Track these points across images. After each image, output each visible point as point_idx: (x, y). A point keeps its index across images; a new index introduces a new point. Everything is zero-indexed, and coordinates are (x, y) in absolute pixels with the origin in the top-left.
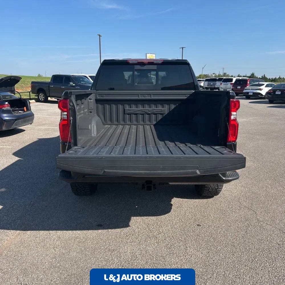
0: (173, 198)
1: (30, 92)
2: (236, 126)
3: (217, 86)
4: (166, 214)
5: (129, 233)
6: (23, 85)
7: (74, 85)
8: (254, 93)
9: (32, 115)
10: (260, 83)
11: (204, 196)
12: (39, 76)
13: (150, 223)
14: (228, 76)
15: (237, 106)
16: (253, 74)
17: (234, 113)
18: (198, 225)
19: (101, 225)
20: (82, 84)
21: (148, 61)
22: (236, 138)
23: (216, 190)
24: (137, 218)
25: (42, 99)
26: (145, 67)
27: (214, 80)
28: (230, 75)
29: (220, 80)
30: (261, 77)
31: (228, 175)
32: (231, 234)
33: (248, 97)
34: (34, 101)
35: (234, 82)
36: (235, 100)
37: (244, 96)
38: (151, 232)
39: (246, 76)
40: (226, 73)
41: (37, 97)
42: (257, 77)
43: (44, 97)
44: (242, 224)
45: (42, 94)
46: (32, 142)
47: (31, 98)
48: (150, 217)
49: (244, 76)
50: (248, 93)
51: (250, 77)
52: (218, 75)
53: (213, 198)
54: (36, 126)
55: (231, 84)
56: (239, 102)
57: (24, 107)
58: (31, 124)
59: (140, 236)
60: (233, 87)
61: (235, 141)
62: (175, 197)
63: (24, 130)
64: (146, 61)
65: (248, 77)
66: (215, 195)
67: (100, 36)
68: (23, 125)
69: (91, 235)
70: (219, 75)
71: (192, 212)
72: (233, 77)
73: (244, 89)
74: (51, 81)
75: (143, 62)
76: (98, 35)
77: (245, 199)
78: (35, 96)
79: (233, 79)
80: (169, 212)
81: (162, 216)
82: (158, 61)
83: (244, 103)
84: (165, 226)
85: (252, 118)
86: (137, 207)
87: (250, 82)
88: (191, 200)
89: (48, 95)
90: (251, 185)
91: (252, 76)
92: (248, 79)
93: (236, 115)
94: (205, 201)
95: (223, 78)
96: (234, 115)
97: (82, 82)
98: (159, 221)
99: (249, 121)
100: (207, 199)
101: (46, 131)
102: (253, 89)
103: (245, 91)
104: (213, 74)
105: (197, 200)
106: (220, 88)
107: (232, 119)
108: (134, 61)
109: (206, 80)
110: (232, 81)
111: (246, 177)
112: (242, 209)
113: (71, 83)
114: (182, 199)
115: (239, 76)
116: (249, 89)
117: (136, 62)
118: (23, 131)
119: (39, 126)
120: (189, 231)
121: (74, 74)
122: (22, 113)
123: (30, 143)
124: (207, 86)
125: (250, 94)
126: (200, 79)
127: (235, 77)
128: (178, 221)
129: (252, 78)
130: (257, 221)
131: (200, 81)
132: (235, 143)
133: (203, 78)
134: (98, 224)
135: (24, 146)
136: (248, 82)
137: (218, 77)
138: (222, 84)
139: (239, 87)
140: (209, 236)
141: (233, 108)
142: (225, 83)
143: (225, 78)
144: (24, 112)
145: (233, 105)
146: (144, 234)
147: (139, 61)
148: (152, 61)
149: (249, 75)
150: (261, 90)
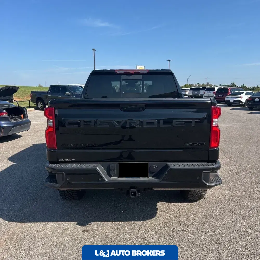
0: (158, 202)
1: (29, 101)
2: (217, 132)
3: (201, 94)
4: (152, 218)
5: (114, 239)
6: (24, 94)
7: (70, 94)
8: (234, 101)
9: (29, 122)
10: (240, 91)
11: (189, 200)
12: (40, 86)
13: (135, 228)
14: (211, 85)
15: (218, 113)
16: (233, 84)
17: (216, 120)
18: (183, 230)
19: (87, 230)
20: (77, 93)
21: (134, 71)
22: (218, 144)
23: (200, 194)
24: (123, 222)
25: (40, 107)
26: (132, 77)
27: (198, 89)
28: (213, 84)
29: (203, 89)
30: (241, 87)
31: (211, 180)
32: (215, 239)
33: (229, 104)
34: (33, 109)
35: (216, 90)
36: (216, 107)
37: (225, 103)
38: (136, 238)
39: (227, 86)
40: (209, 83)
41: (36, 106)
42: (237, 86)
43: (42, 106)
44: (226, 229)
45: (40, 103)
46: (27, 147)
47: (30, 106)
48: (136, 222)
49: (225, 86)
50: (229, 100)
51: (231, 86)
52: (201, 84)
53: (198, 202)
54: (33, 132)
55: (213, 92)
56: (220, 109)
57: (21, 115)
58: (28, 130)
59: (125, 241)
60: (215, 95)
61: (217, 147)
62: (161, 201)
63: (22, 136)
64: (133, 71)
65: (229, 86)
66: (199, 199)
67: (94, 50)
68: (21, 131)
69: (76, 241)
70: (203, 85)
71: (177, 216)
72: (215, 86)
73: (225, 97)
74: (49, 90)
75: (129, 72)
76: (93, 49)
77: (228, 203)
78: (34, 104)
79: (215, 88)
80: (155, 216)
81: (148, 221)
82: (144, 71)
83: (225, 109)
84: (150, 231)
85: (233, 124)
86: (123, 211)
87: (231, 91)
88: (176, 204)
89: (46, 103)
90: (234, 189)
91: (233, 85)
92: (229, 88)
93: (218, 121)
94: (190, 204)
95: (206, 88)
96: (215, 122)
97: (77, 92)
98: (144, 226)
99: (230, 127)
100: (192, 203)
101: (42, 136)
102: (234, 97)
103: (226, 99)
104: (197, 83)
105: (182, 204)
106: (203, 96)
107: (214, 125)
108: (121, 71)
109: (191, 89)
110: (215, 90)
111: (230, 180)
112: (226, 213)
113: (67, 93)
114: (167, 203)
115: (220, 85)
116: (230, 97)
117: (123, 72)
118: (20, 136)
119: (35, 132)
120: (173, 236)
121: (69, 85)
122: (19, 120)
123: (26, 148)
124: (191, 95)
125: (231, 101)
126: (185, 88)
127: (217, 86)
128: (163, 226)
129: (233, 87)
130: (241, 226)
131: (185, 90)
132: (217, 149)
133: (188, 88)
134: (83, 230)
135: (19, 151)
136: (229, 91)
137: (202, 86)
138: (206, 93)
139: (221, 96)
140: (193, 242)
141: (215, 115)
142: (208, 92)
143: (207, 87)
144: (21, 120)
145: (214, 112)
146: (129, 239)
147: (126, 71)
148: (138, 71)
149: (230, 84)
150: (241, 97)
